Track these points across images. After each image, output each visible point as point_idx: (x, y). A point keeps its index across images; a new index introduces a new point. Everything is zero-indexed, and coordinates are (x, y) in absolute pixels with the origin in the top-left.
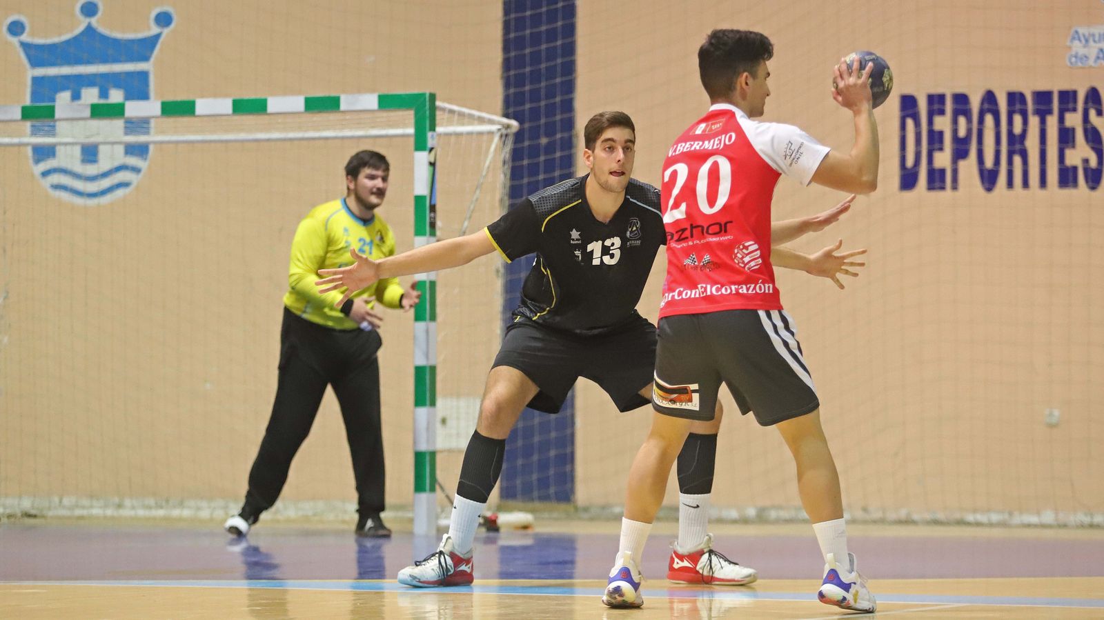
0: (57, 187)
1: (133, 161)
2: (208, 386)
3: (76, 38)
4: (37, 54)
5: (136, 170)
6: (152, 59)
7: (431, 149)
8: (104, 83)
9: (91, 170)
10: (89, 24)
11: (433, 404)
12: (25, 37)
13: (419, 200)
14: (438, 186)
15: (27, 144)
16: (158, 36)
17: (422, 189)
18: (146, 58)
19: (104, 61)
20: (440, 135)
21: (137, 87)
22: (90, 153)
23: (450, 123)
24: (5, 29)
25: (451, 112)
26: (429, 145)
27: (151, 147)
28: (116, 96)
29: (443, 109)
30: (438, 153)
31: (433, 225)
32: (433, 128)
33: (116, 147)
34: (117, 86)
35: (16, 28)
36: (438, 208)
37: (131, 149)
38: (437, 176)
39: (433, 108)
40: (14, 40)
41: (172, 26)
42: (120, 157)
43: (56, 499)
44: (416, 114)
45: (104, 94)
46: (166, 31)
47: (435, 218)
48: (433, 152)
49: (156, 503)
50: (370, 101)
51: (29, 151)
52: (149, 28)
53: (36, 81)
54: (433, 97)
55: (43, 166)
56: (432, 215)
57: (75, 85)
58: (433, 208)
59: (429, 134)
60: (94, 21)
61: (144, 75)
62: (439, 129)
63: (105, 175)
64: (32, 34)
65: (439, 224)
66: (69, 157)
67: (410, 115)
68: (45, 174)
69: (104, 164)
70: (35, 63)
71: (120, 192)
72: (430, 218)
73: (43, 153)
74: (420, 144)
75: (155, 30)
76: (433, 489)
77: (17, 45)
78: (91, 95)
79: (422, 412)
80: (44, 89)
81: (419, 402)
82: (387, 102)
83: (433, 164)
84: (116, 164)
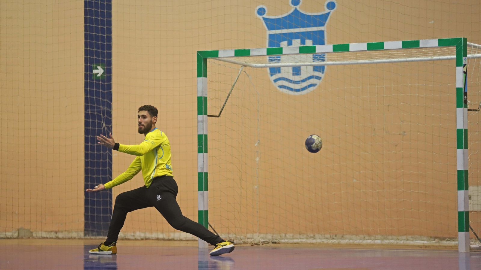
0: (281, 87)
1: (317, 74)
2: (355, 180)
3: (289, 15)
4: (272, 24)
5: (318, 78)
6: (326, 25)
7: (465, 65)
8: (303, 37)
9: (297, 78)
10: (296, 8)
11: (467, 189)
12: (265, 16)
13: (458, 90)
14: (468, 83)
15: (267, 67)
16: (329, 13)
17: (460, 84)
18: (323, 25)
19: (303, 27)
20: (469, 58)
21: (319, 38)
22: (296, 70)
23: (474, 52)
24: (256, 12)
25: (475, 47)
26: (464, 63)
27: (326, 67)
28: (309, 43)
29: (471, 46)
30: (468, 68)
31: (466, 102)
32: (465, 55)
33: (309, 67)
34: (309, 39)
35: (261, 12)
36: (468, 94)
37: (317, 68)
38: (468, 79)
39: (466, 46)
40: (260, 17)
41: (335, 9)
42: (311, 72)
43: (284, 235)
44: (457, 49)
45: (303, 42)
46: (332, 11)
47: (467, 99)
48: (466, 67)
49: (331, 237)
50: (434, 43)
51: (268, 69)
52: (324, 10)
53: (270, 36)
54: (465, 40)
55: (275, 77)
56: (465, 97)
57: (289, 38)
58: (466, 94)
59: (464, 58)
60: (298, 7)
61: (322, 32)
62: (468, 56)
63: (303, 81)
64: (269, 14)
65: (469, 101)
66: (287, 73)
67: (454, 48)
68: (275, 81)
69: (303, 76)
70: (270, 28)
71: (311, 89)
72: (464, 99)
73: (274, 71)
74: (459, 63)
75: (327, 11)
76: (467, 230)
77: (262, 19)
78: (297, 43)
79: (461, 193)
80: (275, 40)
81: (460, 188)
82: (442, 43)
83: (465, 73)
84: (309, 75)
